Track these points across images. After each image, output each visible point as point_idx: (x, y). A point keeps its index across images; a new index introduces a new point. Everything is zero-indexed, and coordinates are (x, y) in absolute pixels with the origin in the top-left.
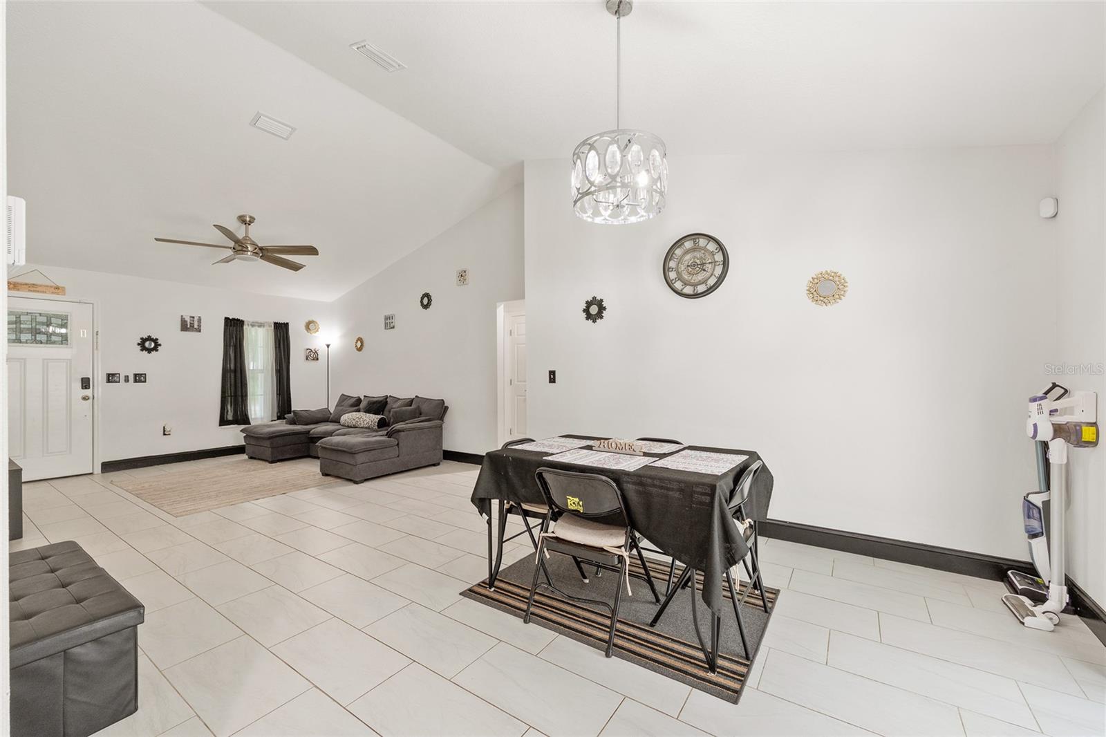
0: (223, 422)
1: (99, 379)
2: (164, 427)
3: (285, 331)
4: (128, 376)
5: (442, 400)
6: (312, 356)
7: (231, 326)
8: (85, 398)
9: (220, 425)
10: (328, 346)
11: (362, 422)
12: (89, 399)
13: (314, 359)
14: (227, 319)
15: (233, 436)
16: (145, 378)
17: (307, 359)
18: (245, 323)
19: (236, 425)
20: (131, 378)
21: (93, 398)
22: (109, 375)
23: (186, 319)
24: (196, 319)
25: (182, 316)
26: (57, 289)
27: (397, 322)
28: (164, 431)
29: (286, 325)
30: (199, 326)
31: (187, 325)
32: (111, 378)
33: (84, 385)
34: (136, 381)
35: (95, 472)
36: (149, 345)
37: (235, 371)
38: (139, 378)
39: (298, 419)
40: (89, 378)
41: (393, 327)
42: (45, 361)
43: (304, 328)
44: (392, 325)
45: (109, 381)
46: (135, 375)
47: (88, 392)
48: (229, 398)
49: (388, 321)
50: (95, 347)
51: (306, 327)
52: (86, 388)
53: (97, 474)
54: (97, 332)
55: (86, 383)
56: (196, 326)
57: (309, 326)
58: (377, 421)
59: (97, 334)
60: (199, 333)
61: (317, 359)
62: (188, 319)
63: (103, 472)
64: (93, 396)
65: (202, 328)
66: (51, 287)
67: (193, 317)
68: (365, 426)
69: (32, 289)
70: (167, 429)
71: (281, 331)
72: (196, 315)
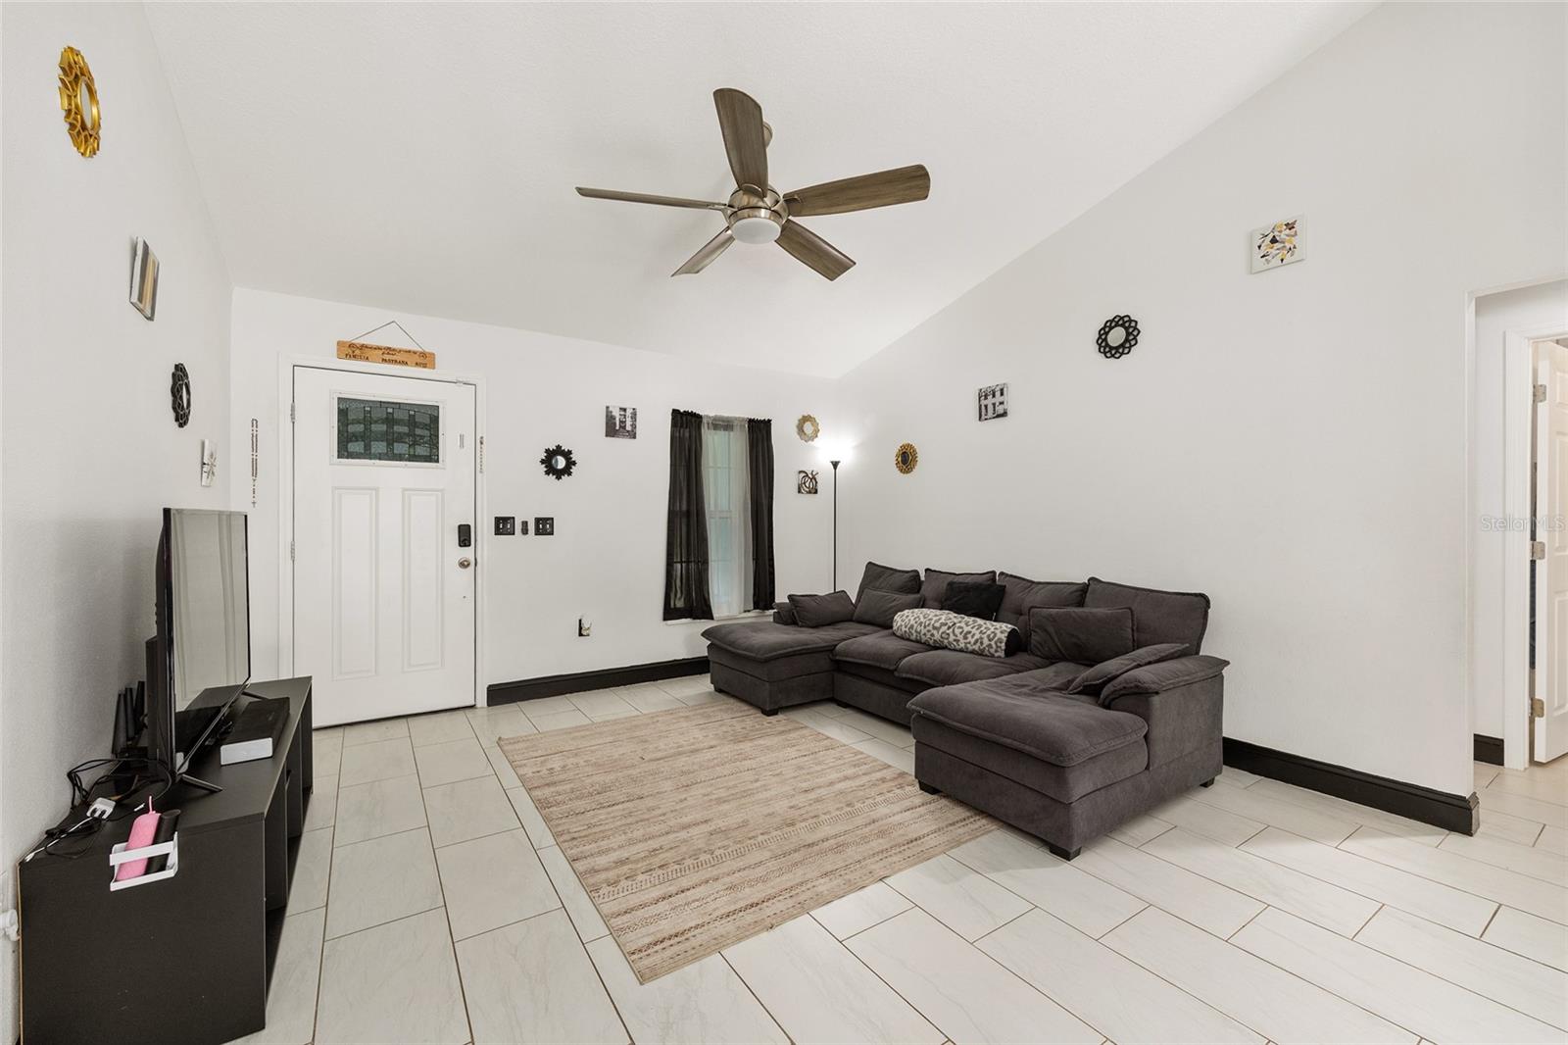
0: (670, 613)
1: (484, 530)
2: (580, 621)
3: (765, 433)
4: (527, 522)
5: (1202, 596)
6: (808, 484)
7: (681, 426)
8: (464, 565)
9: (665, 619)
10: (835, 465)
11: (960, 637)
12: (469, 565)
13: (810, 492)
14: (675, 412)
15: (684, 639)
16: (552, 526)
17: (799, 492)
18: (705, 421)
19: (688, 620)
20: (531, 527)
21: (476, 565)
22: (498, 520)
23: (614, 414)
24: (629, 413)
25: (607, 408)
26: (425, 359)
27: (1012, 401)
28: (580, 628)
29: (767, 423)
30: (634, 426)
31: (615, 424)
32: (503, 526)
33: (462, 539)
34: (538, 532)
35: (478, 705)
36: (557, 463)
37: (688, 512)
38: (544, 526)
39: (797, 612)
40: (469, 526)
41: (1004, 414)
42: (406, 492)
43: (796, 429)
44: (1000, 409)
45: (498, 532)
46: (538, 520)
47: (467, 553)
48: (679, 566)
49: (990, 400)
50: (478, 469)
51: (798, 427)
52: (465, 546)
53: (482, 708)
54: (482, 438)
55: (465, 536)
56: (628, 428)
57: (806, 426)
58: (1004, 637)
59: (482, 443)
60: (633, 440)
61: (816, 492)
62: (616, 413)
63: (490, 704)
64: (476, 559)
65: (638, 431)
66: (415, 353)
67: (625, 410)
68: (970, 647)
69: (387, 357)
70: (586, 625)
71: (759, 432)
72: (629, 406)
